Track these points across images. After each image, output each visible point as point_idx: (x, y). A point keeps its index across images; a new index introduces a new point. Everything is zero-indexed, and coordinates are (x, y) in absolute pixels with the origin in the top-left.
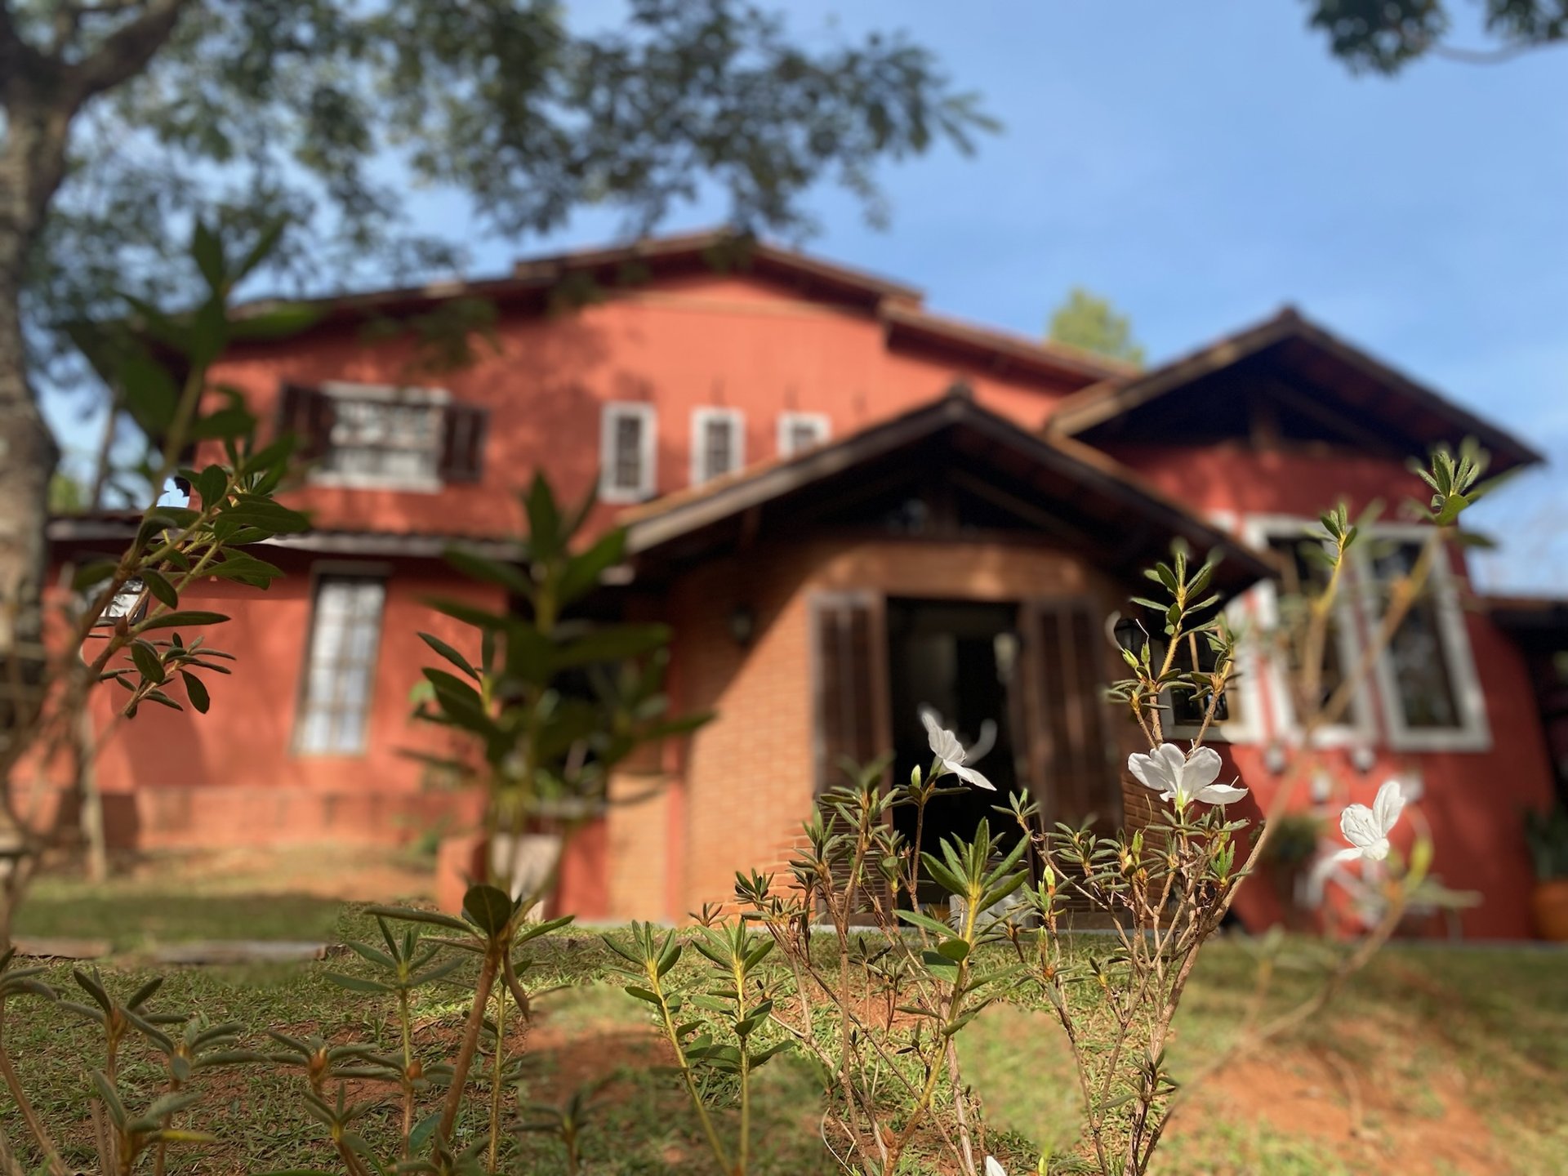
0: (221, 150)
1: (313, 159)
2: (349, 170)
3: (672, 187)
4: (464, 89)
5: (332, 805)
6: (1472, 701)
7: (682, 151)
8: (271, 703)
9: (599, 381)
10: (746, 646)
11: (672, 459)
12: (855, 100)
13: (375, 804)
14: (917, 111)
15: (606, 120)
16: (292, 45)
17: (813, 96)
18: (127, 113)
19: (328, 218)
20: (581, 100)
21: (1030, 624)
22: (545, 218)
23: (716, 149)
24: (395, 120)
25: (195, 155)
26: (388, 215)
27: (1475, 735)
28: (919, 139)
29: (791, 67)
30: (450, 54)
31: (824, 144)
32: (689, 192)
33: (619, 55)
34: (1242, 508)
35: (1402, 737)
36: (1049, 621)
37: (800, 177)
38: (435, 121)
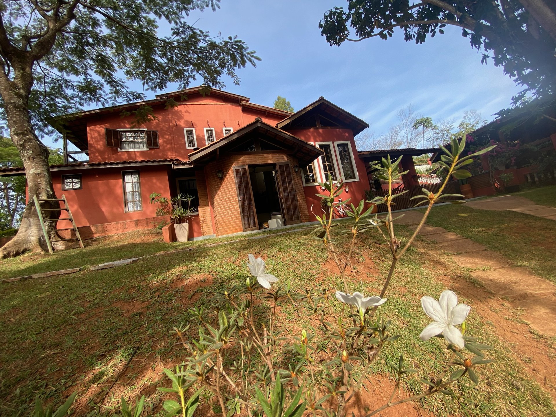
0: (76, 72)
1: (100, 73)
2: (110, 75)
3: (189, 76)
4: (135, 54)
5: (137, 223)
6: (357, 174)
7: (190, 67)
8: (119, 204)
9: (182, 123)
10: (222, 179)
11: (201, 139)
12: (227, 54)
13: (147, 221)
14: (242, 56)
15: (171, 60)
16: (88, 44)
17: (219, 53)
18: (49, 63)
19: (107, 88)
20: (164, 56)
21: (278, 167)
22: (161, 86)
23: (198, 67)
24: (119, 62)
25: (68, 73)
26: (123, 87)
27: (357, 179)
28: (243, 63)
29: (212, 45)
30: (129, 44)
31: (223, 65)
32: (194, 77)
33: (171, 43)
34: (315, 141)
35: (345, 181)
36: (281, 167)
37: (219, 73)
38: (129, 62)
